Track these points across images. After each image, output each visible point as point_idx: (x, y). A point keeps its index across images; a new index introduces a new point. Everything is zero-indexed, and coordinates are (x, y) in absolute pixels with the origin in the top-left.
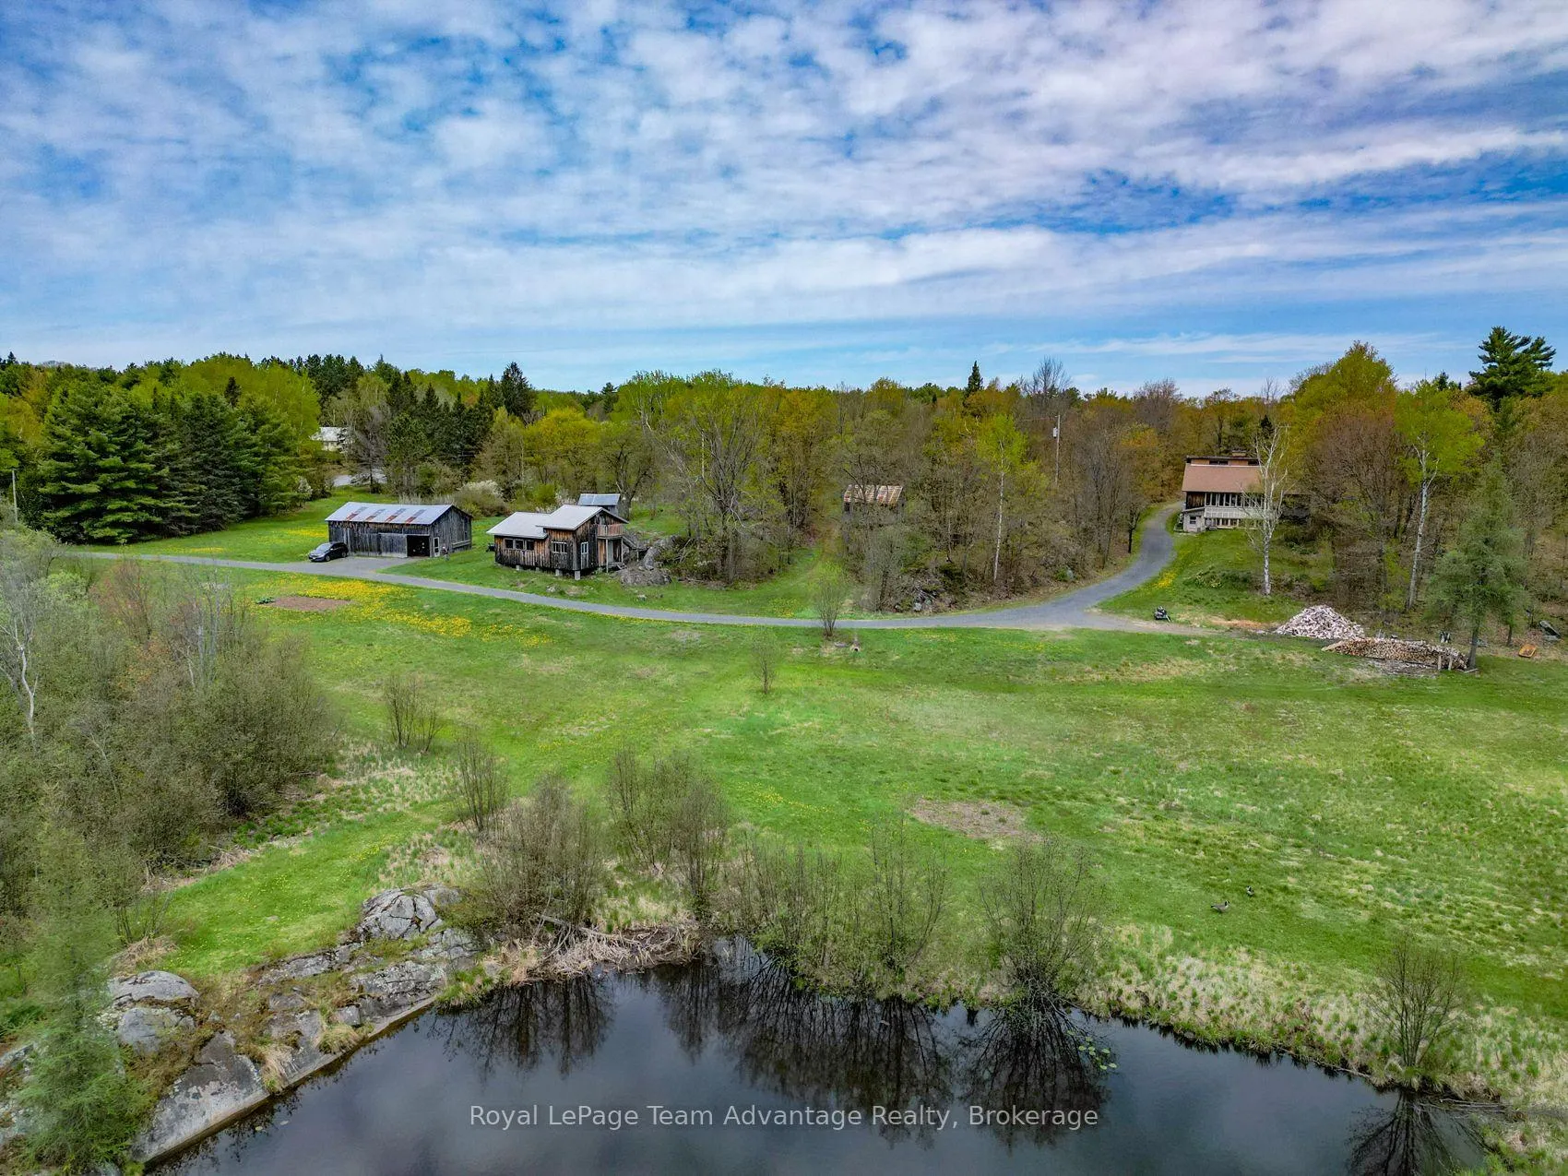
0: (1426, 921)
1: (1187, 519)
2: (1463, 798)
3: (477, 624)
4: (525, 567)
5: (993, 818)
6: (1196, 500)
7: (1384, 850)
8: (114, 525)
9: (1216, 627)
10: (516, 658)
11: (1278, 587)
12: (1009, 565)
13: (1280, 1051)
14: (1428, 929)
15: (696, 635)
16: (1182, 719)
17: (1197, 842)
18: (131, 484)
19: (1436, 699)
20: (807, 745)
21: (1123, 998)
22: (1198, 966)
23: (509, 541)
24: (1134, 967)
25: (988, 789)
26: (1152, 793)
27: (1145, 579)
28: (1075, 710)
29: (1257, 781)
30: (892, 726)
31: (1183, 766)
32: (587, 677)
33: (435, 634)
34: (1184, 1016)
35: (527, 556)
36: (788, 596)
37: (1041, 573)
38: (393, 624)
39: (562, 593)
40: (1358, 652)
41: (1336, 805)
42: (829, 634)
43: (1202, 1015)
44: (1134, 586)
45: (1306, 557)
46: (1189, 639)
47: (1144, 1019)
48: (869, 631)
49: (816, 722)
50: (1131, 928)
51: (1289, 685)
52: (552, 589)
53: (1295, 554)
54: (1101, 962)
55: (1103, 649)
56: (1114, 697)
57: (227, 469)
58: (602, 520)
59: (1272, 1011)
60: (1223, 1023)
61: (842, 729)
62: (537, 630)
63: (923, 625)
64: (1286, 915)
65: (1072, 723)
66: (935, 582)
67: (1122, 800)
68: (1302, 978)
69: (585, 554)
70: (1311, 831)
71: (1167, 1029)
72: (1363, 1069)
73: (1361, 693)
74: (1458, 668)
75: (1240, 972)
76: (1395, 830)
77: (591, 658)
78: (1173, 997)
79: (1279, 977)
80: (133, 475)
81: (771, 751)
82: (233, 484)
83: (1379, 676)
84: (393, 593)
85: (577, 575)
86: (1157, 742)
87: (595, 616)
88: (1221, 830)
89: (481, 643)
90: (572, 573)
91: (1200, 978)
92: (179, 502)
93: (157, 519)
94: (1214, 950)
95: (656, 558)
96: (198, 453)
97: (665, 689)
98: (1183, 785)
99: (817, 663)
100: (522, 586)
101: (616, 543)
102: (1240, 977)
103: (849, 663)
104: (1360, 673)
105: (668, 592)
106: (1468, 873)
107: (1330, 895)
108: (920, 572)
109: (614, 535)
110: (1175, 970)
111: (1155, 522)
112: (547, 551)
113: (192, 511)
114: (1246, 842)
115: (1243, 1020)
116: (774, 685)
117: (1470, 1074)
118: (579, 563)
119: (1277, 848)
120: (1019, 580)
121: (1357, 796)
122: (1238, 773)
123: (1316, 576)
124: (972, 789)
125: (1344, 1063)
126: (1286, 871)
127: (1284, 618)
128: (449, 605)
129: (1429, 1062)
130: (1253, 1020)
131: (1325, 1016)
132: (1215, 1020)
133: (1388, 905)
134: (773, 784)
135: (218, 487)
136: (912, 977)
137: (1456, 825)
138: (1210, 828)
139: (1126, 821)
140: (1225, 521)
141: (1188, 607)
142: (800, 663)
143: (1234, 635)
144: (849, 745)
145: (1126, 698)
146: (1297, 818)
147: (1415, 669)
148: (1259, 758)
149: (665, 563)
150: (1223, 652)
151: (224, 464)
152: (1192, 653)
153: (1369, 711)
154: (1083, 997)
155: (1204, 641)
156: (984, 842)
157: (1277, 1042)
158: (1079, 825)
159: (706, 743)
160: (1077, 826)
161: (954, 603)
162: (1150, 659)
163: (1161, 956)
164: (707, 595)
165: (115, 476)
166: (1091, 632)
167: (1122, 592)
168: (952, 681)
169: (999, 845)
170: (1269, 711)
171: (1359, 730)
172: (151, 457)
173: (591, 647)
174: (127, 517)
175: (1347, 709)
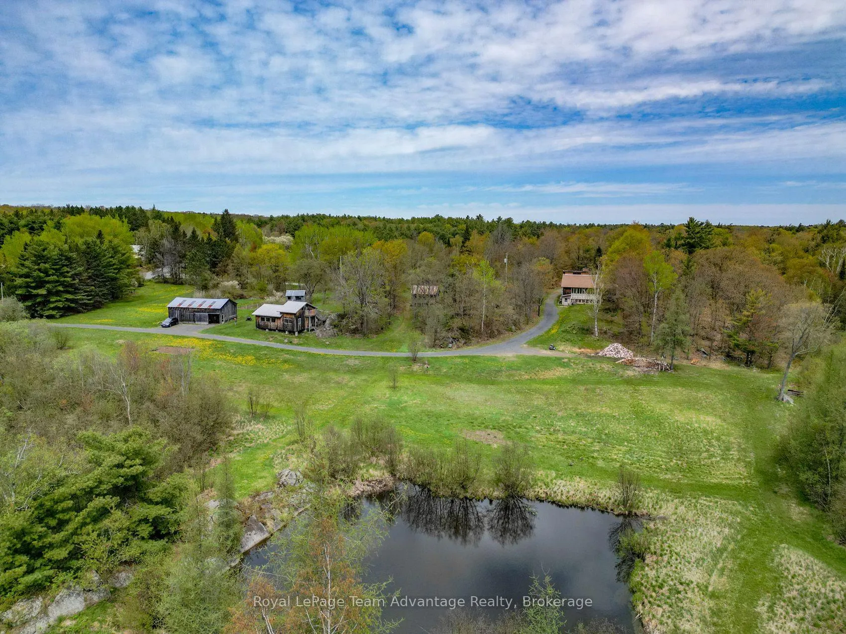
0: (638, 465)
1: (563, 300)
2: (658, 422)
3: (258, 359)
4: (270, 330)
5: (492, 436)
6: (567, 291)
7: (628, 442)
8: (53, 309)
9: (574, 353)
10: (282, 375)
11: (601, 333)
12: (488, 325)
13: (588, 507)
14: (638, 468)
15: (357, 362)
16: (560, 394)
17: (564, 442)
18: (61, 288)
19: (656, 383)
20: (417, 410)
21: (539, 494)
22: (563, 482)
23: (263, 318)
24: (543, 485)
25: (489, 425)
26: (548, 425)
27: (546, 329)
28: (519, 392)
29: (587, 419)
30: (448, 401)
31: (560, 414)
32: (316, 383)
33: (240, 364)
34: (559, 498)
35: (272, 325)
36: (392, 341)
37: (501, 328)
38: (221, 360)
39: (291, 342)
40: (630, 364)
41: (614, 427)
42: (415, 360)
43: (564, 497)
44: (542, 332)
45: (613, 318)
46: (563, 359)
47: (546, 500)
48: (432, 358)
49: (418, 401)
50: (542, 472)
51: (602, 379)
52: (286, 341)
53: (608, 317)
54: (532, 483)
55: (530, 364)
56: (534, 386)
57: (103, 278)
58: (307, 308)
59: (586, 495)
60: (570, 499)
61: (429, 403)
62: (285, 361)
63: (455, 354)
64: (593, 465)
65: (518, 397)
66: (457, 334)
67: (538, 428)
68: (596, 485)
69: (300, 323)
70: (604, 437)
71: (553, 502)
72: (612, 510)
73: (629, 381)
74: (666, 370)
75: (576, 484)
76: (633, 435)
77: (315, 374)
78: (555, 492)
79: (589, 485)
80: (62, 284)
81: (403, 413)
82: (107, 285)
83: (636, 374)
84: (213, 344)
85: (296, 333)
86: (551, 404)
87: (310, 354)
88: (573, 438)
89: (263, 368)
90: (294, 333)
91: (564, 486)
92: (84, 296)
93: (73, 305)
94: (569, 478)
95: (331, 324)
96: (89, 271)
97: (352, 387)
98: (560, 421)
99: (412, 373)
100: (271, 339)
101: (313, 318)
102: (576, 486)
103: (425, 373)
104: (630, 373)
105: (339, 341)
106: (655, 450)
107: (608, 458)
108: (450, 330)
109: (313, 314)
110: (556, 484)
111: (550, 301)
112: (282, 322)
113: (88, 300)
114: (581, 441)
115: (576, 498)
116: (397, 384)
117: (643, 510)
118: (297, 328)
119: (592, 443)
120: (492, 332)
121: (622, 423)
122: (580, 416)
123: (616, 329)
124: (483, 426)
125: (606, 509)
126: (594, 451)
127: (602, 348)
128: (242, 350)
129: (631, 506)
130: (580, 498)
131: (602, 496)
132: (568, 498)
133: (626, 461)
134: (408, 426)
135: (99, 287)
136: (470, 491)
137: (654, 432)
138: (569, 437)
139: (540, 435)
140: (580, 301)
141: (563, 343)
142: (405, 374)
143: (582, 357)
144: (433, 410)
145: (538, 386)
146: (600, 432)
147: (651, 371)
148: (588, 410)
149: (335, 326)
150: (577, 364)
151: (102, 275)
152: (565, 365)
153: (630, 389)
154: (527, 494)
155: (569, 359)
156: (490, 445)
157: (587, 504)
158: (523, 438)
159: (376, 410)
160: (522, 438)
161: (466, 343)
162: (547, 368)
163: (552, 480)
164: (356, 341)
165: (54, 285)
166: (523, 356)
167: (536, 336)
168: (469, 380)
169: (495, 446)
170: (593, 390)
171: (626, 397)
172: (69, 275)
173: (312, 369)
174: (60, 305)
175: (623, 389)
